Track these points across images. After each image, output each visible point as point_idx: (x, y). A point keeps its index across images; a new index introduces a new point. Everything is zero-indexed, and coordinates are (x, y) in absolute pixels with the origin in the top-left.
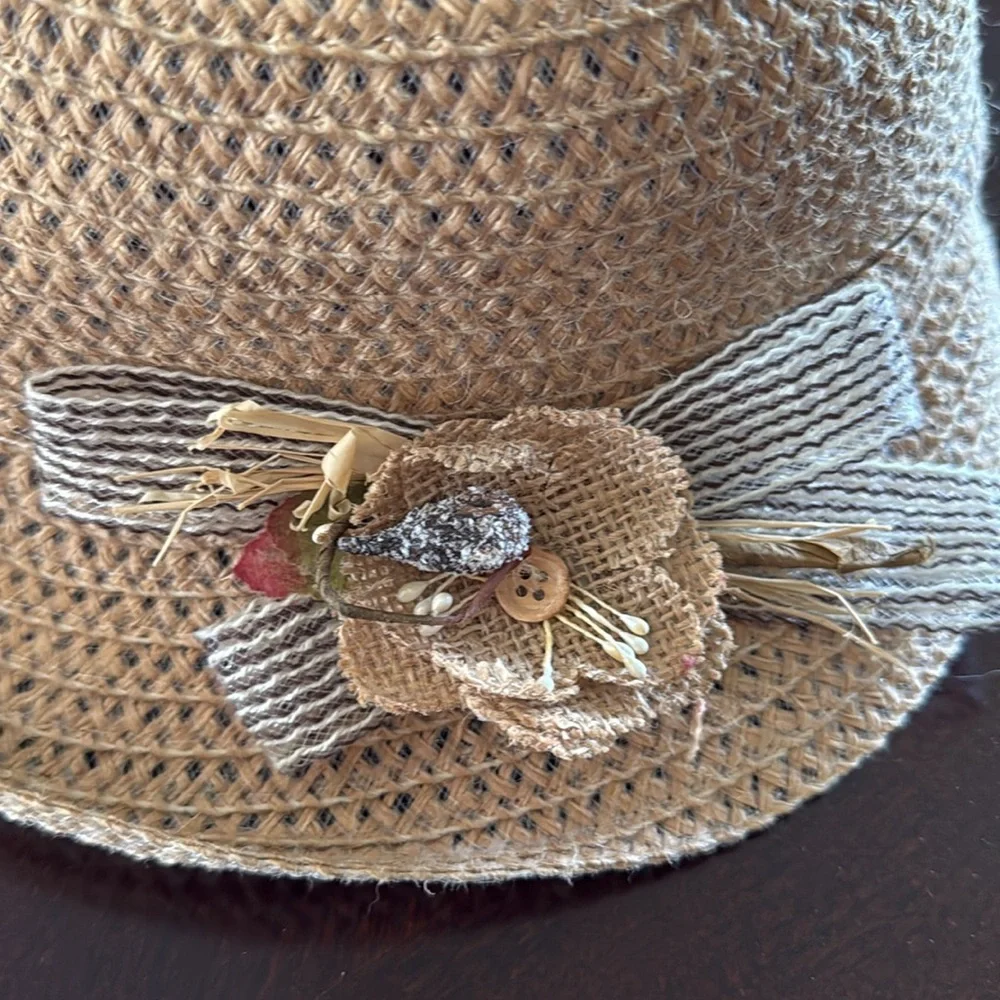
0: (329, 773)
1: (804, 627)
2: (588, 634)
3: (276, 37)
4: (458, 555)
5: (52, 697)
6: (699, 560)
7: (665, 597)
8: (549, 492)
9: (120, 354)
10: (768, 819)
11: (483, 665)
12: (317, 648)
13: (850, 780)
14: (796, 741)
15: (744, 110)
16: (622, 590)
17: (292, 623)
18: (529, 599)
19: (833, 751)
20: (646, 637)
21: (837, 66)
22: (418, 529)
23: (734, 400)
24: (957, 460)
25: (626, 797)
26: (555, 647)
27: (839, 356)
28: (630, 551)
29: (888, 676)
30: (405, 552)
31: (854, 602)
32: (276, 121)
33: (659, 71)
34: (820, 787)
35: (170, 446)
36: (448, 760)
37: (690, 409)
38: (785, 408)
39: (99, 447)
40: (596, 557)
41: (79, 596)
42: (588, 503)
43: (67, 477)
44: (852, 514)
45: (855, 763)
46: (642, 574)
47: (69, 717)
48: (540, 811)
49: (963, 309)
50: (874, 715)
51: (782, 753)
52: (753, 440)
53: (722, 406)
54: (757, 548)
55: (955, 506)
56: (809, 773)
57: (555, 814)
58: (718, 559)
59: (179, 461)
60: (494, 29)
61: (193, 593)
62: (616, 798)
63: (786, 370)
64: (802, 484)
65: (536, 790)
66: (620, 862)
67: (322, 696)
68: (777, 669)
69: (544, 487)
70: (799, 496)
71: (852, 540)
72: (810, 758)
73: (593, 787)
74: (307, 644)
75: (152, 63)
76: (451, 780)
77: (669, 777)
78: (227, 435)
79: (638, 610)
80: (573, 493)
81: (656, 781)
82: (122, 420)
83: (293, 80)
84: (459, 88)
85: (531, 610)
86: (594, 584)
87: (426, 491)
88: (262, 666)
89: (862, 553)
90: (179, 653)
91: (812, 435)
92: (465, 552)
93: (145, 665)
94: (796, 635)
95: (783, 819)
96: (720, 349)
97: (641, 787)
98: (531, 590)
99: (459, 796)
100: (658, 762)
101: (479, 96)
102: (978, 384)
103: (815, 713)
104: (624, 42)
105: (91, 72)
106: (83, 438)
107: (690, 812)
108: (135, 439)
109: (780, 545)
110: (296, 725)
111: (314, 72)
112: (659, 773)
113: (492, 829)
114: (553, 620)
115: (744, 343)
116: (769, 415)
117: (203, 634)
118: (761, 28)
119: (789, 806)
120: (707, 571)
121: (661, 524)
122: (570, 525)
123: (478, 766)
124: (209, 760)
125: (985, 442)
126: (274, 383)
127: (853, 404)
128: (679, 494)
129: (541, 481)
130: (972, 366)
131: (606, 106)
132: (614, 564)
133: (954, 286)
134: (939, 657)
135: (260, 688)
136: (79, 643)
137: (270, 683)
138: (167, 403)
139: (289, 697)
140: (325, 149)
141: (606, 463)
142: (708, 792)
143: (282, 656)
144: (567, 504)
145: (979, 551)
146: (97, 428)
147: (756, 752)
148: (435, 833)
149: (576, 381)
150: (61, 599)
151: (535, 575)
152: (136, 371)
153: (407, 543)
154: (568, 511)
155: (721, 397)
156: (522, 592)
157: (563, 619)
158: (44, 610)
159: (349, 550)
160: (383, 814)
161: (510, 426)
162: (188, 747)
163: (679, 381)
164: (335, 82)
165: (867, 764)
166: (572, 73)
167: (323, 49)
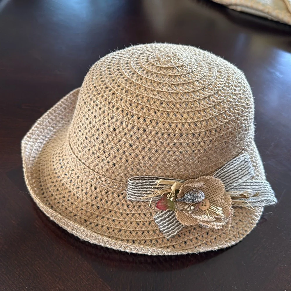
0: (173, 239)
1: (241, 208)
2: (213, 211)
3: (177, 131)
4: (195, 200)
5: (125, 232)
6: (227, 198)
7: (223, 204)
8: (204, 189)
9: (140, 174)
10: (242, 239)
11: (203, 216)
12: (173, 217)
13: (252, 231)
14: (243, 226)
15: (232, 134)
16: (217, 204)
17: (168, 214)
18: (204, 206)
19: (249, 227)
20: (222, 210)
21: (242, 126)
22: (189, 196)
23: (228, 173)
24: (257, 179)
25: (220, 238)
26: (209, 214)
27: (243, 165)
28: (217, 197)
29: (254, 215)
30: (187, 200)
31: (249, 202)
32: (175, 141)
33: (223, 131)
34: (248, 233)
35: (149, 187)
36: (191, 235)
37: (222, 175)
38: (235, 173)
39: (139, 189)
40: (212, 199)
41: (128, 214)
42: (210, 191)
43: (133, 194)
44: (245, 189)
45: (252, 229)
46: (220, 201)
47: (129, 235)
48: (207, 242)
49: (254, 155)
50: (253, 221)
51: (242, 228)
52: (231, 179)
53: (226, 174)
54: (234, 196)
55: (260, 187)
56: (246, 231)
57: (210, 242)
58: (230, 198)
59: (150, 190)
60: (205, 128)
61: (147, 212)
62: (218, 238)
63: (235, 168)
64: (238, 185)
65: (201, 241)
66: (223, 247)
67: (174, 225)
68: (238, 215)
69: (203, 189)
70: (237, 187)
71: (247, 193)
72: (246, 229)
73: (215, 237)
74: (171, 217)
75: (159, 135)
76: (192, 238)
77: (226, 234)
78: (159, 185)
79: (220, 206)
80: (208, 189)
81: (224, 235)
82: (143, 184)
83: (179, 136)
84: (200, 135)
85: (203, 208)
86: (212, 203)
87: (186, 191)
88: (165, 221)
89: (249, 195)
90: (146, 222)
91: (240, 177)
92: (197, 199)
93: (141, 224)
94: (240, 209)
95: (244, 239)
96: (224, 165)
97: (222, 236)
98: (204, 205)
99: (194, 241)
100: (224, 231)
101: (202, 136)
102: (258, 167)
103: (245, 221)
104: (219, 128)
105: (150, 136)
106: (137, 187)
107: (230, 239)
108: (144, 187)
109: (237, 195)
110: (171, 230)
111: (181, 135)
112: (224, 233)
113: (200, 245)
114: (208, 209)
115: (228, 164)
116: (233, 175)
117: (154, 217)
118: (234, 123)
119: (244, 236)
120: (229, 199)
121: (221, 193)
122: (208, 194)
123: (196, 235)
124: (153, 239)
125: (260, 176)
126: (162, 176)
127: (246, 172)
128: (224, 188)
129: (203, 188)
130: (257, 164)
131: (217, 136)
132: (215, 200)
133: (252, 152)
134: (261, 211)
135: (165, 225)
136: (129, 223)
137: (166, 224)
138: (149, 181)
139: (169, 226)
140: (181, 144)
141: (212, 184)
142: (232, 236)
143: (168, 219)
144: (207, 191)
145: (265, 193)
146: (140, 186)
147: (238, 228)
148: (192, 247)
149: (204, 172)
150: (125, 215)
151: (204, 202)
152: (142, 176)
153: (187, 199)
154: (207, 192)
155: (226, 173)
156: (202, 205)
157: (209, 209)
158: (122, 218)
159: (178, 201)
160: (183, 245)
161: (198, 180)
162: (150, 238)
163: (219, 170)
164: (184, 136)
165: (254, 229)
166: (213, 132)
167: (183, 132)
